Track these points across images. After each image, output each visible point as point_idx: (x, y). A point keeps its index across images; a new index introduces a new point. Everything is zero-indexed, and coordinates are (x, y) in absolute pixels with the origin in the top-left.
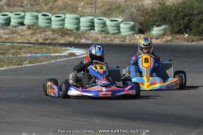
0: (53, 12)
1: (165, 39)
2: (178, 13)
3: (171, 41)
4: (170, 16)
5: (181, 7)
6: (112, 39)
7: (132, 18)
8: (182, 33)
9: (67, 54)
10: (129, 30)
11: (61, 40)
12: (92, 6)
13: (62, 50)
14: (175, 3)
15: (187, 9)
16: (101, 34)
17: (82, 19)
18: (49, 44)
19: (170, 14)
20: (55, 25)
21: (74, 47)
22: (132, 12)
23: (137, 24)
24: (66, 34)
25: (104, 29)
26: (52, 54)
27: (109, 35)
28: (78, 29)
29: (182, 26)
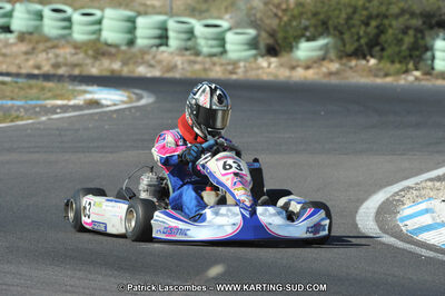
0: (78, 4)
1: (324, 70)
2: (354, 12)
3: (336, 73)
4: (338, 17)
6: (207, 66)
7: (252, 22)
8: (364, 57)
9: (81, 103)
10: (246, 47)
11: (93, 66)
13: (75, 91)
15: (376, 2)
16: (183, 55)
17: (141, 21)
19: (337, 12)
20: (80, 33)
22: (252, 8)
23: (264, 35)
24: (103, 54)
25: (190, 43)
26: (46, 102)
27: (199, 59)
28: (131, 43)
29: (363, 41)
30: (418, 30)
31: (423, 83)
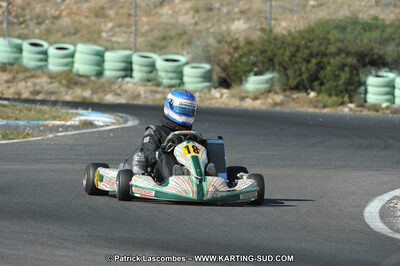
0: (52, 39)
1: (270, 101)
3: (281, 104)
4: (282, 55)
5: (303, 38)
7: (207, 57)
8: (306, 90)
9: (77, 123)
10: (201, 79)
11: (66, 94)
12: (129, 30)
13: (68, 114)
14: (293, 30)
15: (316, 42)
16: (146, 86)
17: (109, 55)
18: (43, 102)
19: (281, 51)
20: (55, 64)
21: (93, 110)
23: (217, 69)
24: (76, 84)
25: (152, 75)
26: (47, 122)
27: (160, 89)
28: (100, 74)
29: (305, 76)
30: (353, 68)
31: (358, 113)
